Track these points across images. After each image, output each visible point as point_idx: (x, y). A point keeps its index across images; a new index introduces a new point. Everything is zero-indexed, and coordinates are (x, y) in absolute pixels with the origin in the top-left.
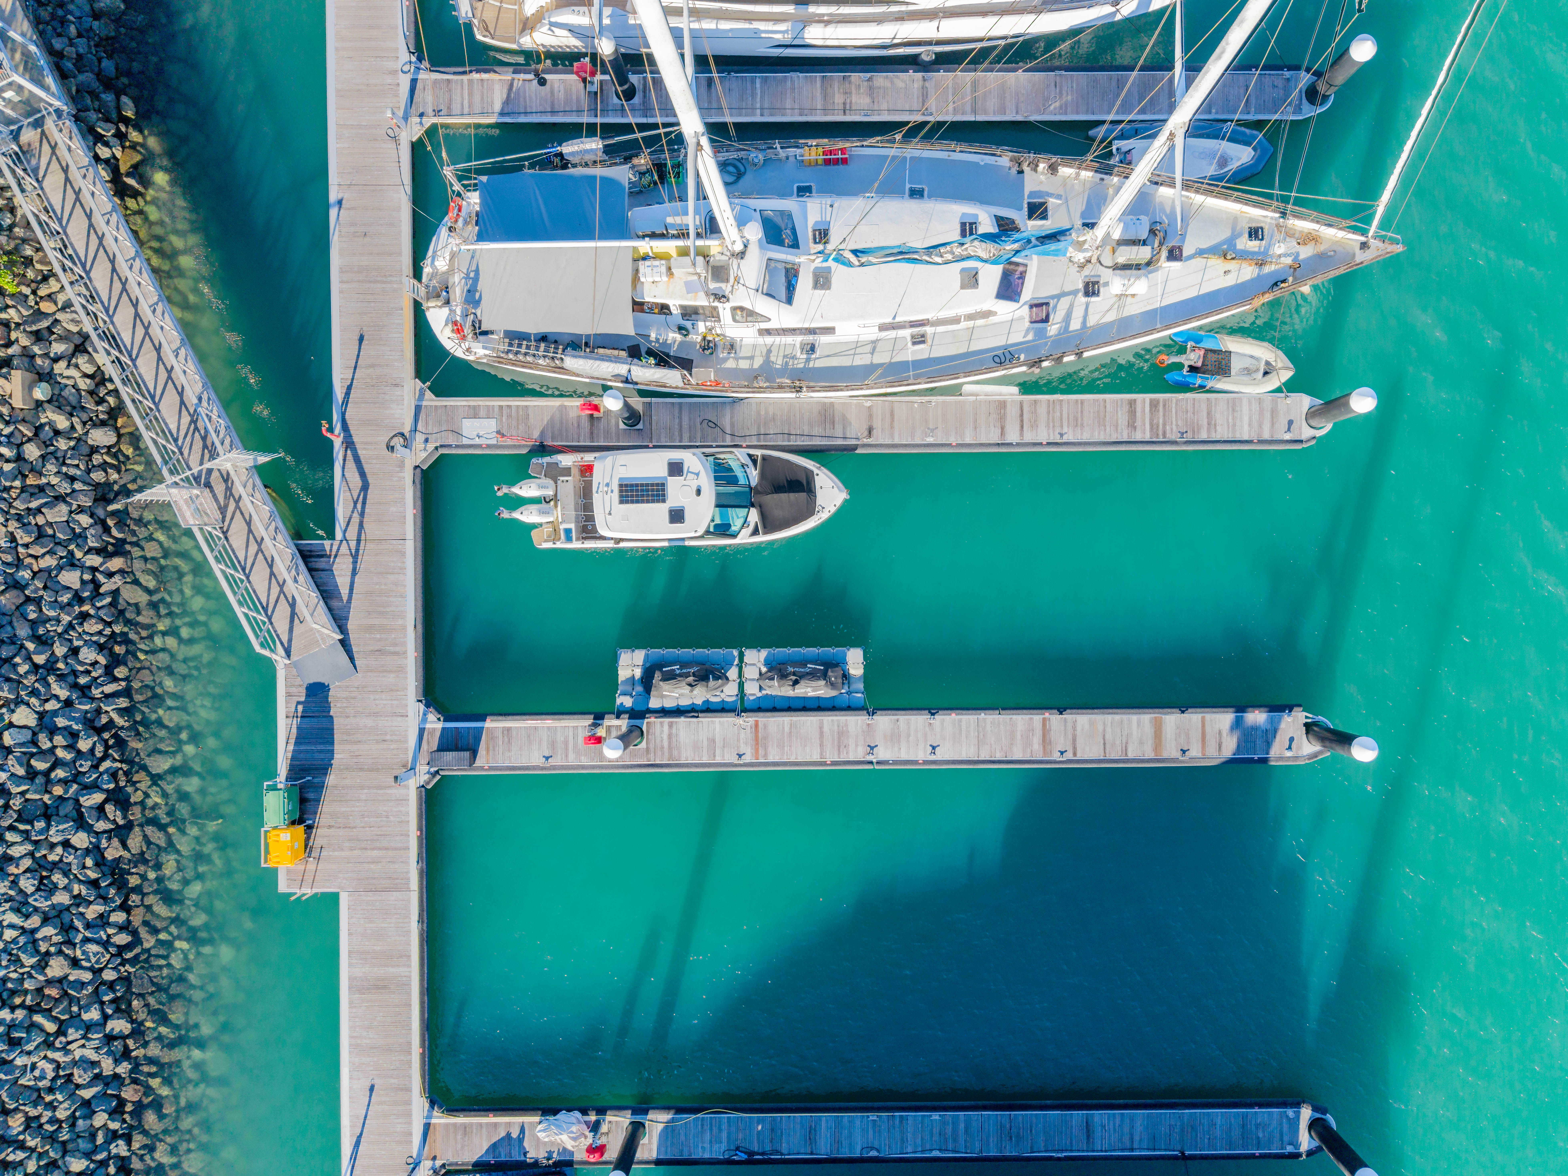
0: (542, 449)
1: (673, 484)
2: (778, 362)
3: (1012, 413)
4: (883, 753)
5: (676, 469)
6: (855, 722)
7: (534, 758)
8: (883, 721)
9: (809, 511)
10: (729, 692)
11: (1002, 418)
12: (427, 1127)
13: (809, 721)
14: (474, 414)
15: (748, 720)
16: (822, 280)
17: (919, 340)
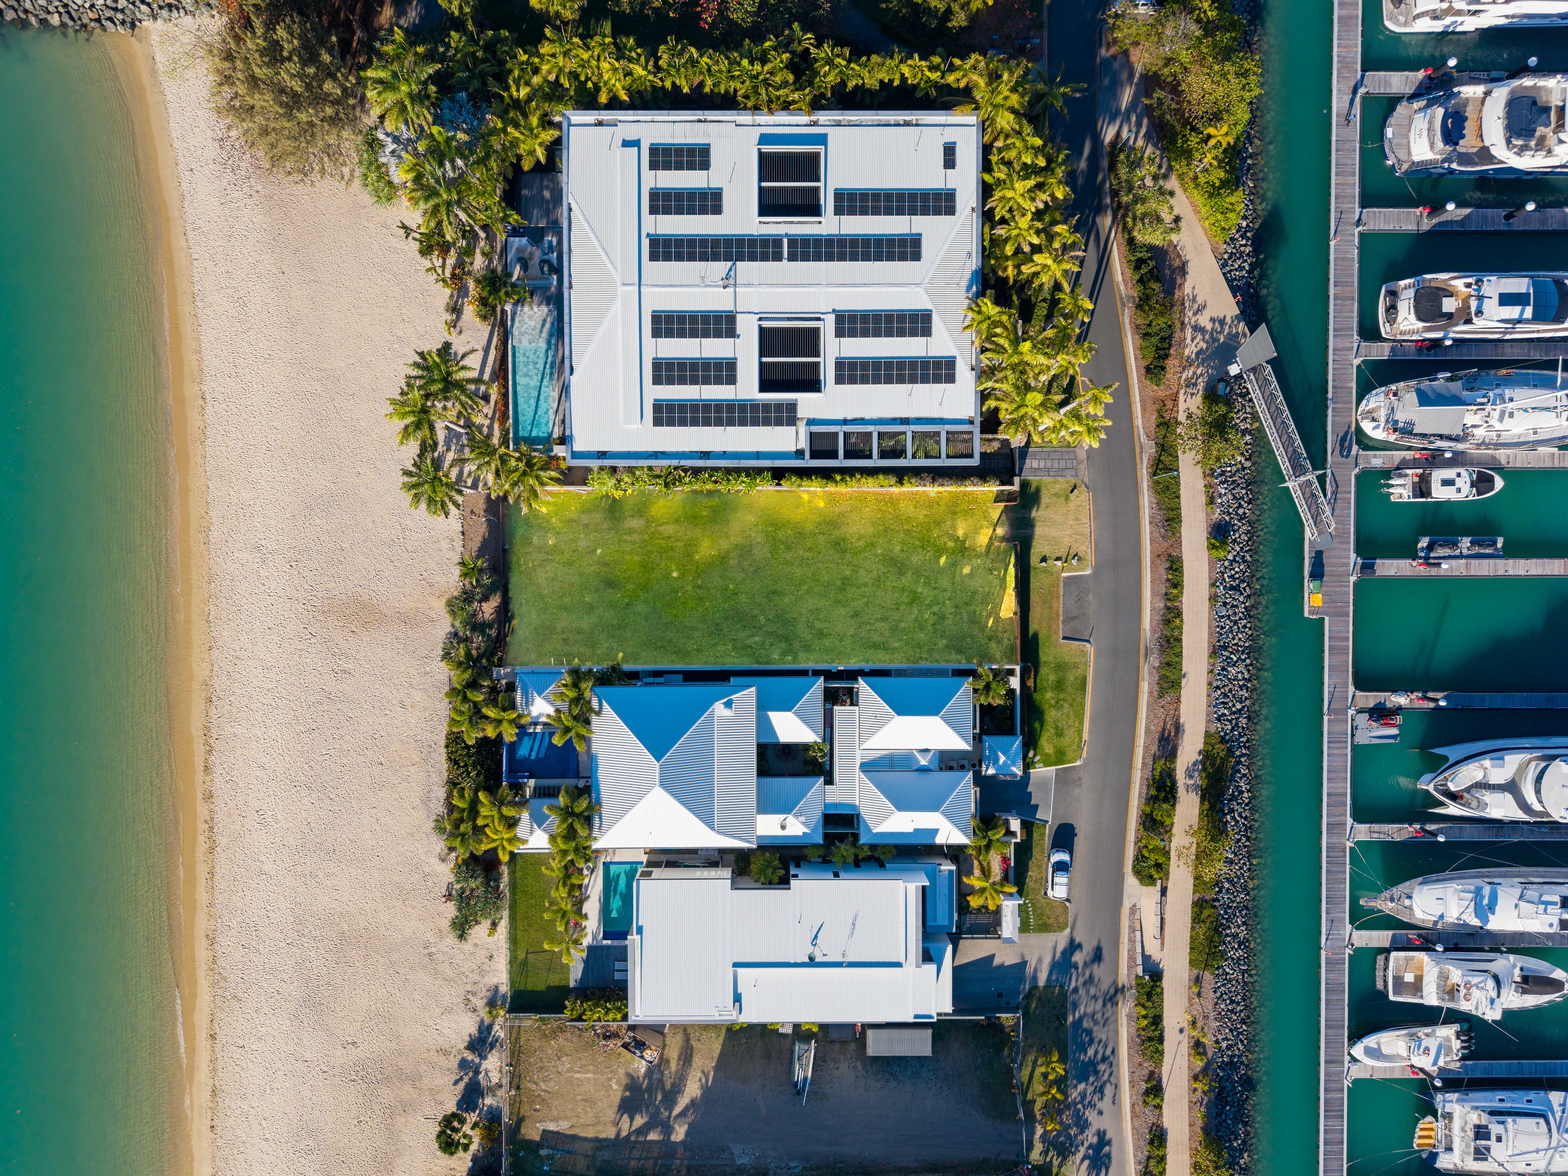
0: (1398, 468)
1: (1458, 480)
2: (1487, 441)
3: (1556, 456)
4: (1510, 572)
5: (1459, 475)
6: (1500, 562)
7: (1392, 573)
8: (1511, 562)
9: (1493, 489)
10: (1457, 552)
11: (1553, 459)
12: (1354, 696)
13: (1485, 562)
14: (1375, 456)
15: (1463, 561)
16: (1511, 415)
17: (1535, 433)
